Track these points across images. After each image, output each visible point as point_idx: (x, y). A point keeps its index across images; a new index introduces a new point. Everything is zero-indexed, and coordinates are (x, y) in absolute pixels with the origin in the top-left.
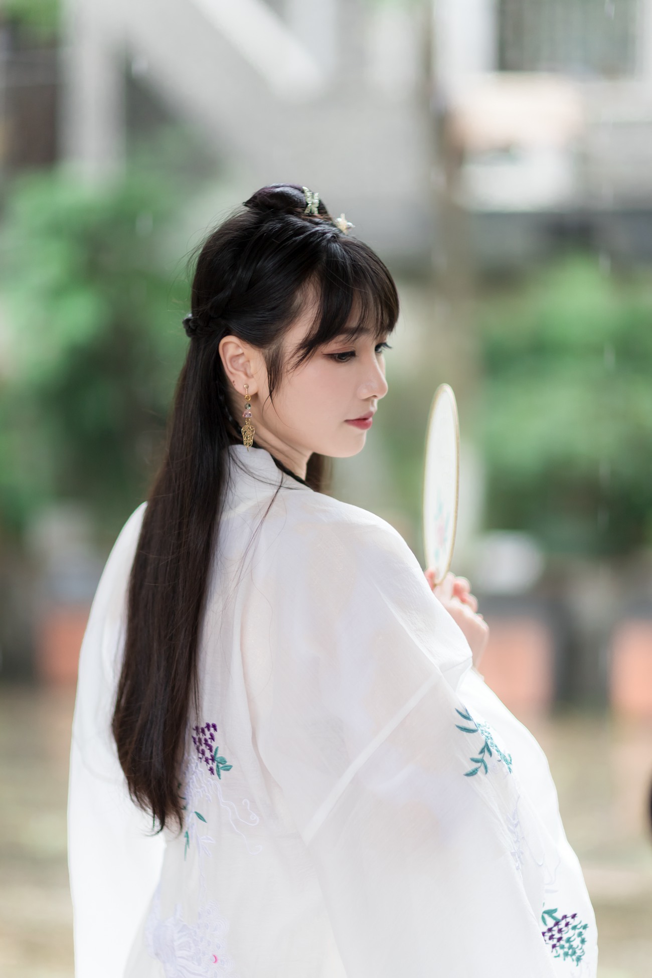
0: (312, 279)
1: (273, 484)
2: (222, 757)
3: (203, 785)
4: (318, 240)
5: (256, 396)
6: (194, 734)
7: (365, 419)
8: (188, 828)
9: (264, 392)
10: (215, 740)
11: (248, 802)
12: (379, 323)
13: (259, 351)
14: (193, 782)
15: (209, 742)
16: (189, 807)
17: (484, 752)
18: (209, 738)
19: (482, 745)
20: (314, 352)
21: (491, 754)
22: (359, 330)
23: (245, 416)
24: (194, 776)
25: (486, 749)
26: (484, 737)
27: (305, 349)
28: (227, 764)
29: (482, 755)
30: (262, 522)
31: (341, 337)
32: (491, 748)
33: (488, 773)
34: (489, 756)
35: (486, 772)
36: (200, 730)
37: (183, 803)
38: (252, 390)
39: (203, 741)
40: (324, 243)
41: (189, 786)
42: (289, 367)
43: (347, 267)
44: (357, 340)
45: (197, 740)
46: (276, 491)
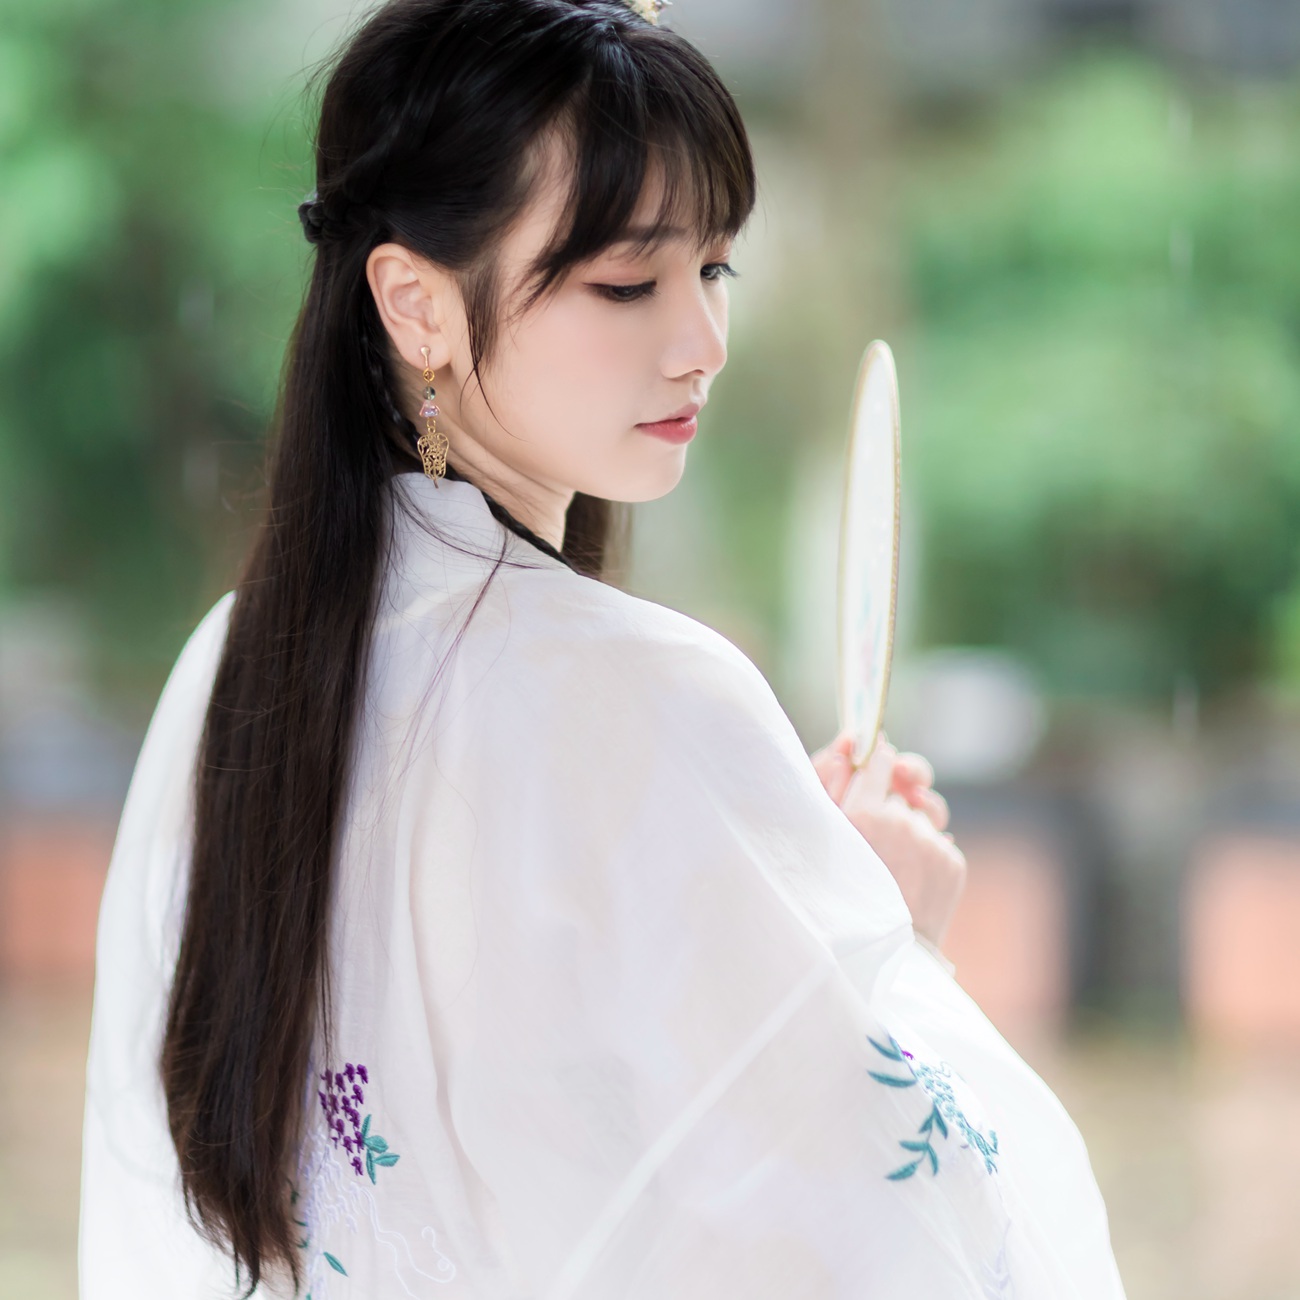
0: (560, 121)
1: (483, 557)
2: (377, 1137)
3: (340, 1196)
4: (577, 37)
5: (447, 371)
6: (322, 1087)
7: (681, 420)
8: (311, 1288)
9: (464, 363)
10: (365, 1101)
11: (433, 1231)
12: (705, 217)
13: (450, 275)
14: (320, 1190)
15: (352, 1102)
16: (313, 1242)
17: (931, 1127)
18: (353, 1097)
19: (927, 1113)
20: (563, 279)
21: (945, 1132)
22: (659, 232)
23: (424, 412)
24: (321, 1177)
25: (935, 1121)
26: (931, 1095)
27: (544, 273)
28: (389, 1151)
29: (926, 1134)
30: (458, 640)
31: (621, 248)
32: (946, 1120)
33: (939, 1174)
34: (941, 1136)
35: (936, 1170)
36: (334, 1080)
37: (301, 1233)
38: (438, 360)
39: (341, 1104)
40: (589, 43)
41: (313, 1198)
42: (512, 311)
43: (633, 95)
44: (656, 253)
45: (328, 1100)
46: (491, 571)
